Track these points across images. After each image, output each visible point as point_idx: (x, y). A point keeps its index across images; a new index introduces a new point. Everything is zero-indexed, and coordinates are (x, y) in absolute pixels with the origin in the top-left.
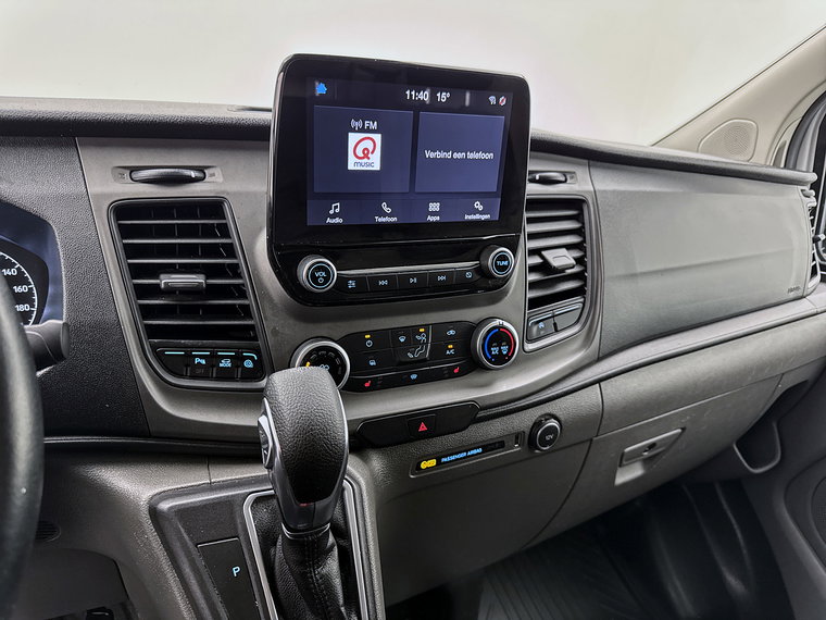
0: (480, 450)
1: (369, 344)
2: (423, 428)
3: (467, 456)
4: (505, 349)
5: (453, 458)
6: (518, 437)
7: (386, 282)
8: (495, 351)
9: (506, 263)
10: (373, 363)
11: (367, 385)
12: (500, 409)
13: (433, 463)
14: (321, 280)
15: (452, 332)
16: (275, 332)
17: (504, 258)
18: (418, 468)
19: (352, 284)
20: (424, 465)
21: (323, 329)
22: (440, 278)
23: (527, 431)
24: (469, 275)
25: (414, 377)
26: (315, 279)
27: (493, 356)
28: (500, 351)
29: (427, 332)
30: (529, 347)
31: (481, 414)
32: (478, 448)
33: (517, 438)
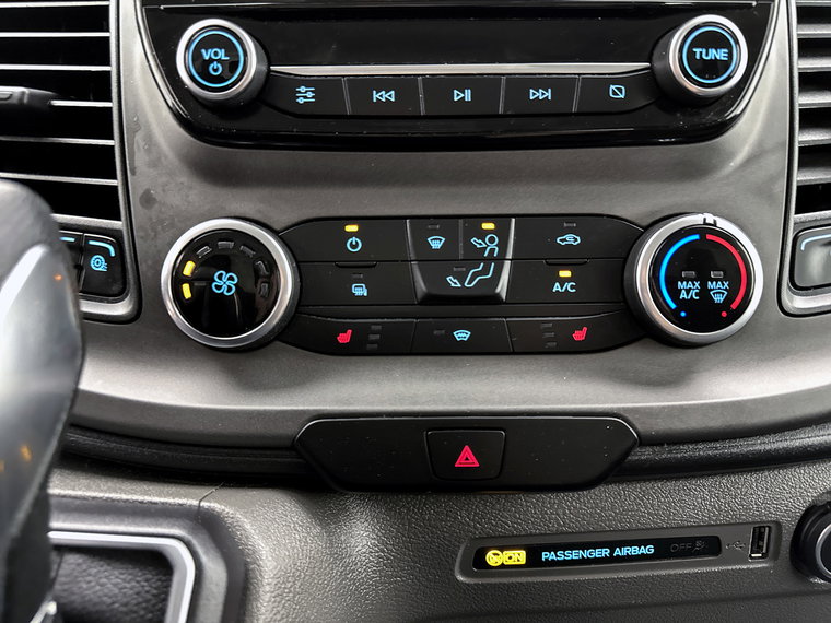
0: (649, 550)
1: (354, 245)
2: (467, 458)
3: (611, 559)
4: (718, 291)
5: (575, 555)
6: (761, 535)
7: (391, 96)
8: (689, 290)
9: (721, 54)
10: (360, 291)
11: (344, 338)
12: (703, 450)
13: (518, 557)
14: (216, 69)
15: (570, 239)
16: (148, 200)
17: (715, 39)
18: (479, 561)
19: (305, 95)
20: (494, 558)
21: (249, 201)
22: (533, 94)
23: (789, 525)
24: (617, 92)
25: (462, 335)
26: (202, 66)
27: (682, 304)
28: (704, 292)
29: (502, 232)
30: (799, 303)
31: (644, 454)
32: (644, 543)
33: (758, 535)
